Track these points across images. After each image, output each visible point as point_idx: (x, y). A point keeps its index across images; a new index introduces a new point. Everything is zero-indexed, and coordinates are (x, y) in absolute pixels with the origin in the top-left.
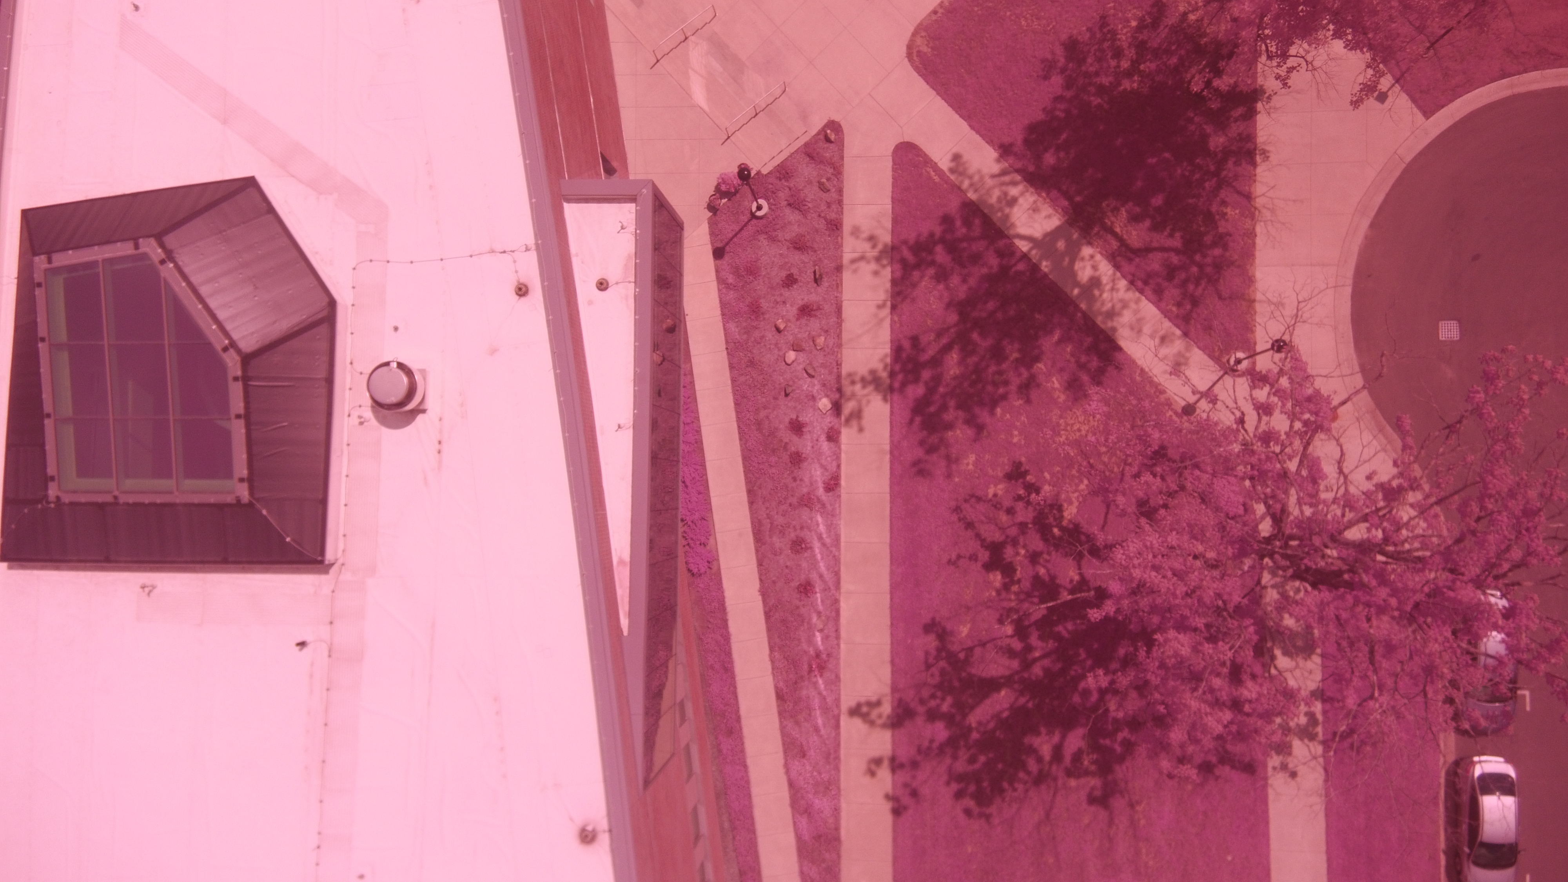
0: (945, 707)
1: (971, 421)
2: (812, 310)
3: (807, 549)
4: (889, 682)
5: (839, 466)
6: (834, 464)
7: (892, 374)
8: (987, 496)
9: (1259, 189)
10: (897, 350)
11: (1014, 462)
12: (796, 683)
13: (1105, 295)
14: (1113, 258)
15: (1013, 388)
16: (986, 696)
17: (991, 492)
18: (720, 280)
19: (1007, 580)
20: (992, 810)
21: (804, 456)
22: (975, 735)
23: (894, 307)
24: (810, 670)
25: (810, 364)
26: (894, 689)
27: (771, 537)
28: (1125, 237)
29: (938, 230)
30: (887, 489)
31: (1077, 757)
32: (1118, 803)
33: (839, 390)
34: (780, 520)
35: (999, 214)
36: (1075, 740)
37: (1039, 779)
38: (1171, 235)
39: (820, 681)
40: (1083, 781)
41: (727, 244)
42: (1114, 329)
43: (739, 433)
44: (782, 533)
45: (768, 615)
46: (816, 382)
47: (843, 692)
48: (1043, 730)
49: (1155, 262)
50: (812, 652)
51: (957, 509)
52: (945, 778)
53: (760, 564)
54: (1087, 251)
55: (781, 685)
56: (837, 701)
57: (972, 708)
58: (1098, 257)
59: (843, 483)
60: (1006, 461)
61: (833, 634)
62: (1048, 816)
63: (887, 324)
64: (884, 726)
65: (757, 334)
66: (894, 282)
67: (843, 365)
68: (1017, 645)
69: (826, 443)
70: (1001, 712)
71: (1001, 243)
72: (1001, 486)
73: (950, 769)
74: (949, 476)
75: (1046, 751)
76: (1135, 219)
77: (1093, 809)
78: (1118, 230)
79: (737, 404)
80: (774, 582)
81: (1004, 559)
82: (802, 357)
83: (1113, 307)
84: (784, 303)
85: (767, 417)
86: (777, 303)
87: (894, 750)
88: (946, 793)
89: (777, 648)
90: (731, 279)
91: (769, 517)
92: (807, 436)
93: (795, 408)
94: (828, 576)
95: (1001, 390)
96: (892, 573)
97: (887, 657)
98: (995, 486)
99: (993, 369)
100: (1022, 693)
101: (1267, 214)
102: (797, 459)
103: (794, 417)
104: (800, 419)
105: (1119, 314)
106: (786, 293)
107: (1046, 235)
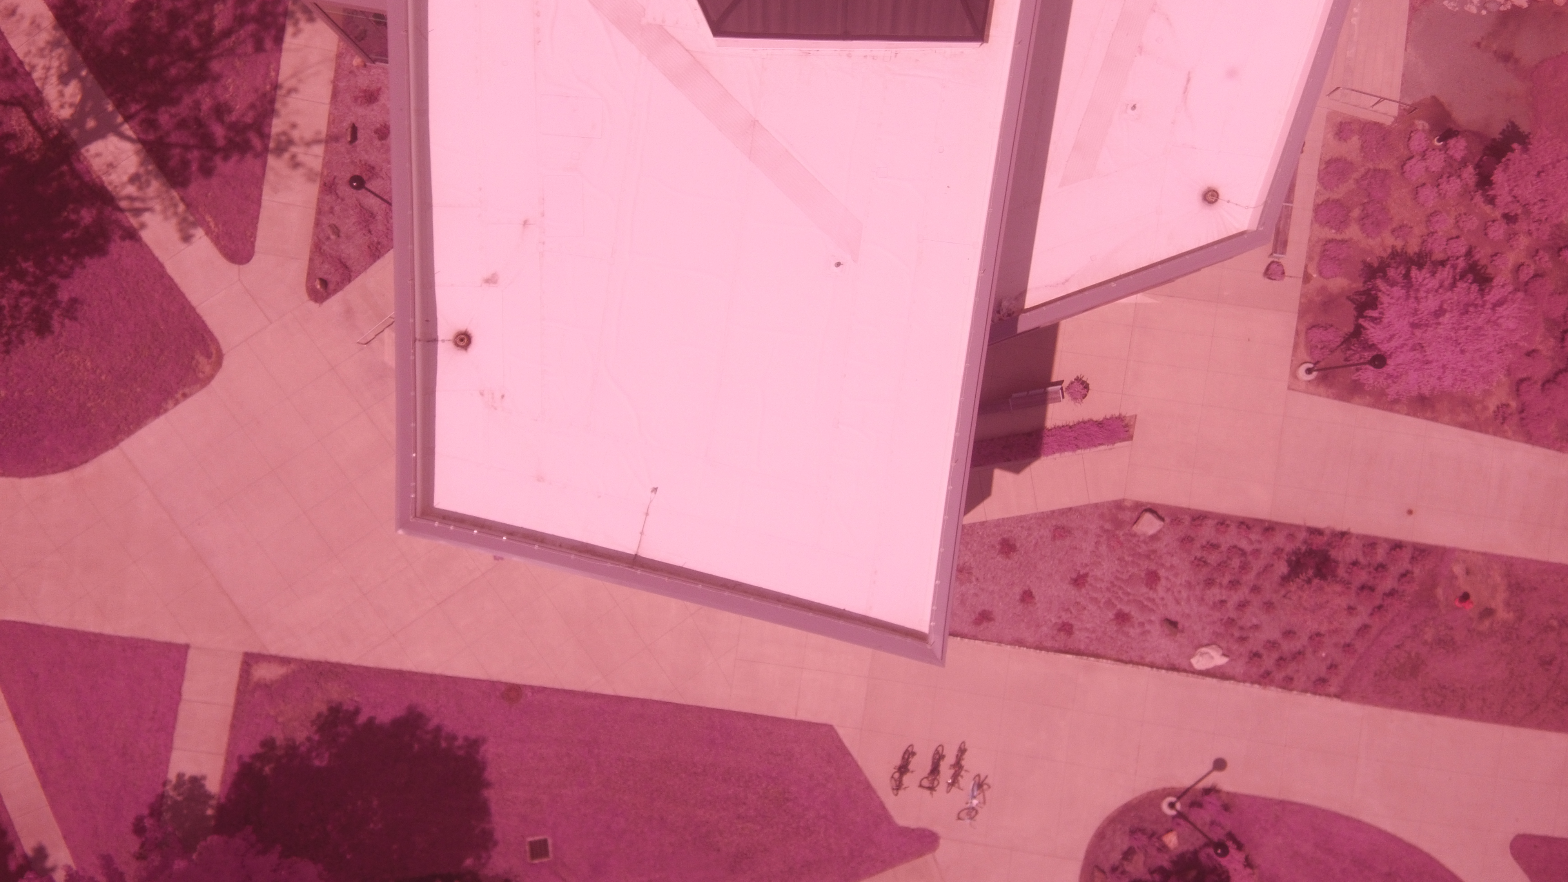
2: (364, 98)
7: (288, 14)
10: (278, 39)
13: (55, 63)
14: (40, 101)
23: (276, 86)
28: (25, 121)
29: (218, 161)
35: (149, 168)
42: (55, 28)
54: (65, 113)
58: (55, 105)
66: (273, 113)
71: (151, 137)
76: (12, 137)
78: (30, 128)
99: (181, 5)
105: (47, 42)
107: (104, 136)
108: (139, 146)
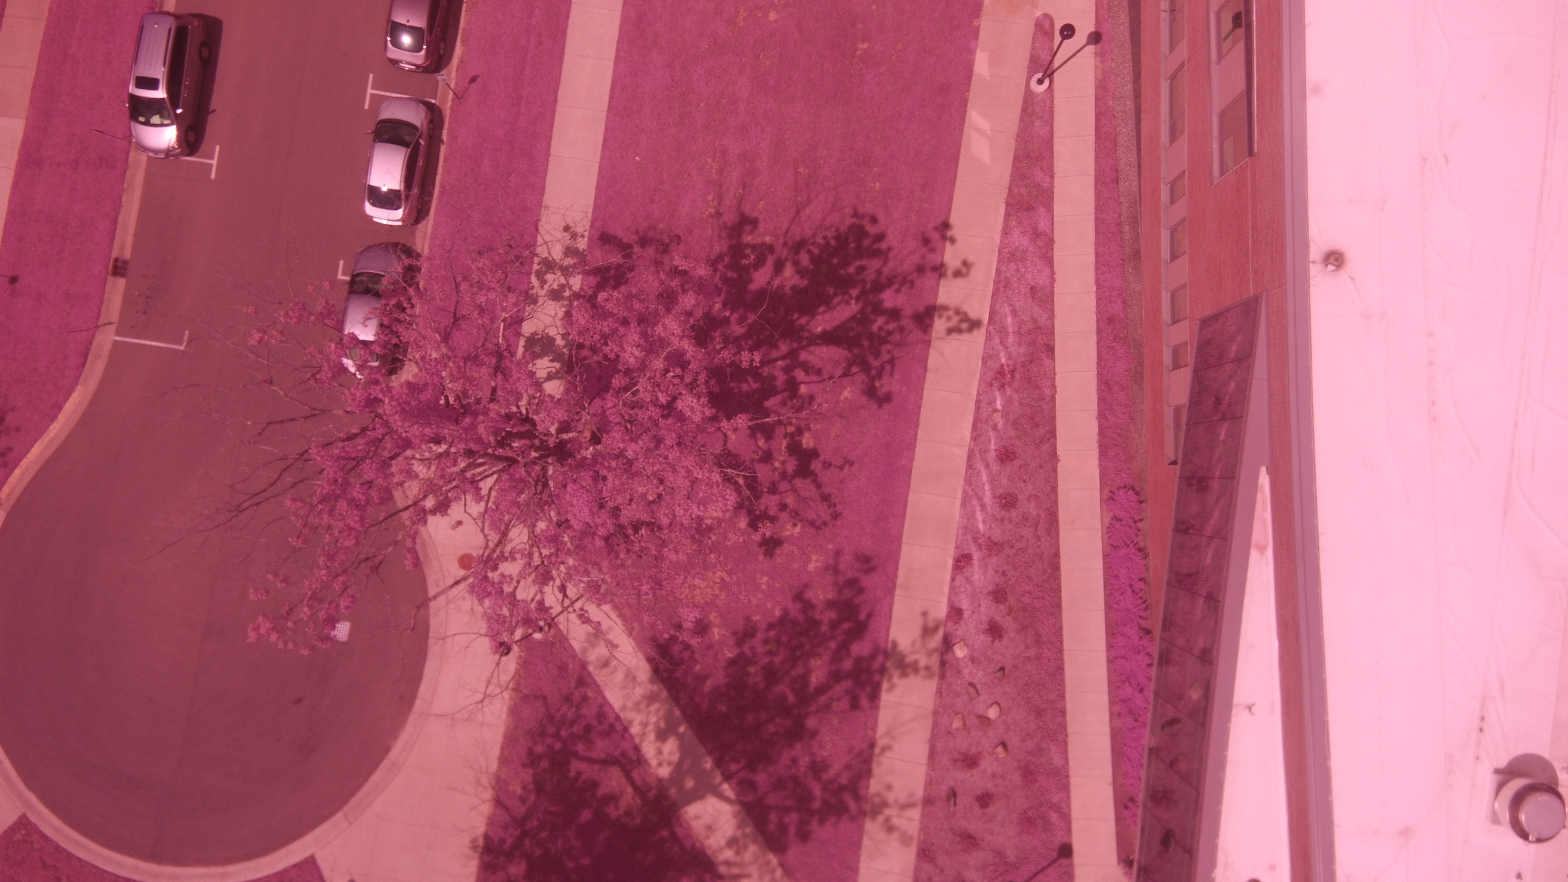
0: (881, 321)
1: (808, 606)
2: (963, 761)
3: (1000, 497)
4: (931, 351)
5: (953, 580)
6: (957, 583)
7: (883, 671)
8: (803, 526)
9: (486, 808)
10: (874, 697)
11: (771, 557)
12: (1031, 362)
13: (653, 720)
14: (640, 760)
15: (760, 636)
16: (837, 328)
17: (798, 529)
18: (1066, 818)
19: (797, 438)
20: (849, 221)
21: (991, 598)
22: (854, 292)
23: (872, 745)
24: (1012, 372)
25: (971, 699)
26: (927, 344)
27: (1039, 515)
28: (624, 780)
29: (814, 825)
30: (904, 547)
31: (760, 262)
32: (730, 217)
33: (943, 663)
34: (1027, 532)
35: (748, 830)
36: (760, 278)
37: (800, 245)
38: (579, 774)
39: (1003, 360)
40: (759, 241)
41: (1054, 861)
42: (652, 681)
43: (1062, 635)
44: (1025, 518)
45: (1052, 433)
46: (967, 677)
47: (982, 346)
48: (787, 290)
49: (601, 747)
50: (1008, 391)
51: (836, 516)
52: (891, 255)
53: (1054, 489)
54: (664, 772)
55: (1047, 362)
56: (989, 338)
57: (853, 318)
58: (654, 762)
59: (950, 562)
60: (778, 560)
61: (983, 405)
62: (798, 212)
63: (882, 728)
64: (945, 308)
65: (1030, 745)
66: (868, 773)
67: (934, 691)
68: (799, 374)
69: (964, 608)
70: (824, 312)
71: (750, 798)
72: (788, 533)
73: (885, 262)
74: (838, 553)
75: (788, 271)
76: (612, 798)
77: (754, 215)
78: (630, 789)
79: (1060, 669)
80: (1041, 467)
81: (796, 460)
82: (980, 709)
83: (648, 706)
84: (994, 776)
85: (1027, 647)
86: (1002, 777)
87: (938, 285)
88: (892, 240)
89: (1047, 399)
90: (1054, 817)
91: (1039, 538)
92: (984, 618)
93: (994, 653)
94: (980, 466)
95: (772, 634)
96: (911, 460)
97: (930, 376)
98: (792, 535)
99: (777, 660)
100: (802, 328)
101: (485, 780)
102: (999, 595)
103: (996, 643)
104: (990, 639)
105: (644, 697)
106: (990, 787)
107: (702, 797)
108: (737, 808)
